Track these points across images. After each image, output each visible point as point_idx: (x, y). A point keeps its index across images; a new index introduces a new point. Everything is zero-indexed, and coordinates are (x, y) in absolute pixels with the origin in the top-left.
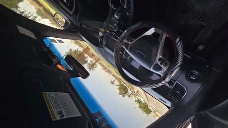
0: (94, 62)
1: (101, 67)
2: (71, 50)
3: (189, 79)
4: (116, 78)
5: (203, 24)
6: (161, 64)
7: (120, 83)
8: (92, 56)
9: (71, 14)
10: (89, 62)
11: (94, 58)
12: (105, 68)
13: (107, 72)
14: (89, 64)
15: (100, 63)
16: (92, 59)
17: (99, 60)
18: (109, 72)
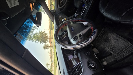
0: (49, 46)
1: (50, 51)
2: (45, 32)
3: (89, 65)
4: (52, 64)
5: (112, 53)
6: (79, 37)
7: (51, 68)
8: (51, 43)
9: (59, 8)
10: (47, 44)
11: (51, 44)
12: (51, 53)
13: (50, 56)
14: (46, 45)
15: (51, 49)
16: (49, 44)
17: (52, 47)
18: (51, 57)
